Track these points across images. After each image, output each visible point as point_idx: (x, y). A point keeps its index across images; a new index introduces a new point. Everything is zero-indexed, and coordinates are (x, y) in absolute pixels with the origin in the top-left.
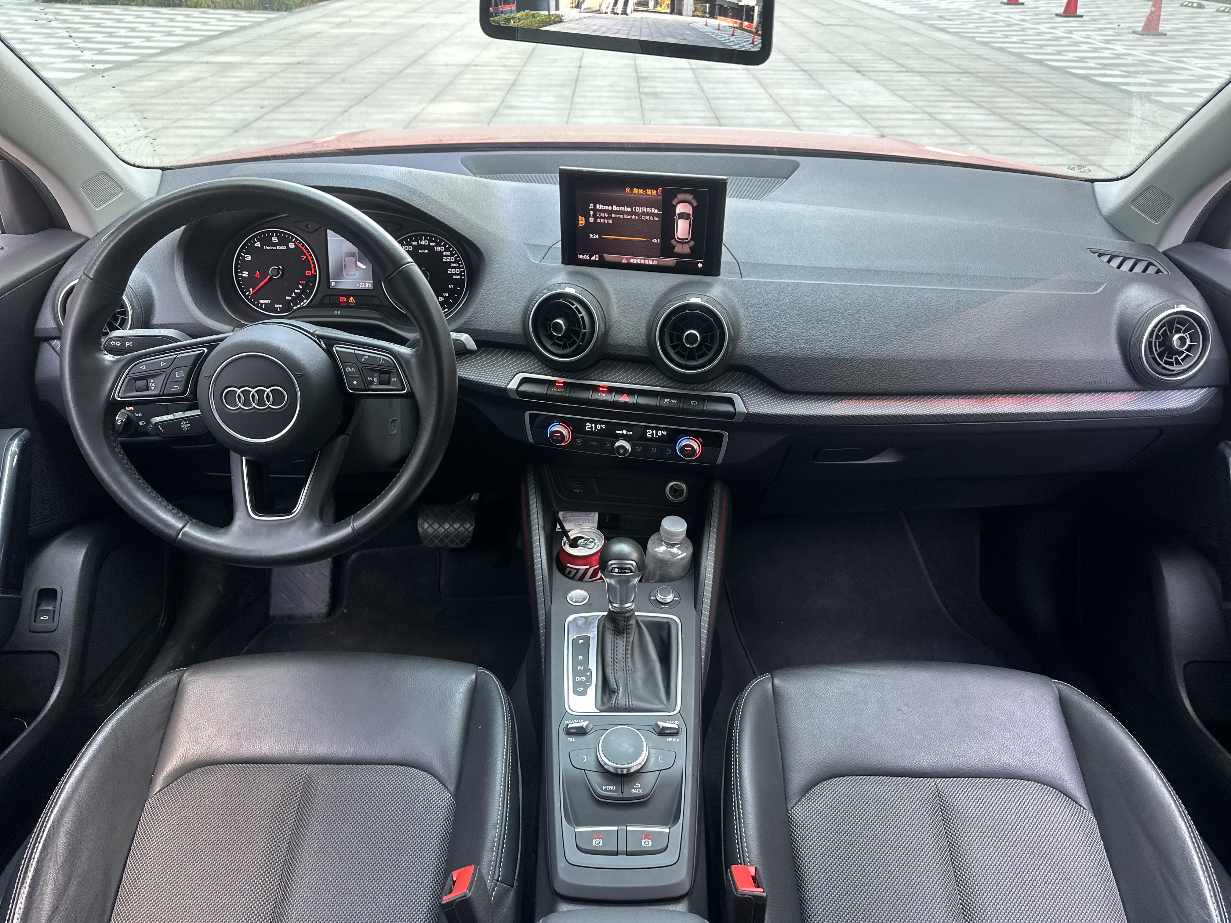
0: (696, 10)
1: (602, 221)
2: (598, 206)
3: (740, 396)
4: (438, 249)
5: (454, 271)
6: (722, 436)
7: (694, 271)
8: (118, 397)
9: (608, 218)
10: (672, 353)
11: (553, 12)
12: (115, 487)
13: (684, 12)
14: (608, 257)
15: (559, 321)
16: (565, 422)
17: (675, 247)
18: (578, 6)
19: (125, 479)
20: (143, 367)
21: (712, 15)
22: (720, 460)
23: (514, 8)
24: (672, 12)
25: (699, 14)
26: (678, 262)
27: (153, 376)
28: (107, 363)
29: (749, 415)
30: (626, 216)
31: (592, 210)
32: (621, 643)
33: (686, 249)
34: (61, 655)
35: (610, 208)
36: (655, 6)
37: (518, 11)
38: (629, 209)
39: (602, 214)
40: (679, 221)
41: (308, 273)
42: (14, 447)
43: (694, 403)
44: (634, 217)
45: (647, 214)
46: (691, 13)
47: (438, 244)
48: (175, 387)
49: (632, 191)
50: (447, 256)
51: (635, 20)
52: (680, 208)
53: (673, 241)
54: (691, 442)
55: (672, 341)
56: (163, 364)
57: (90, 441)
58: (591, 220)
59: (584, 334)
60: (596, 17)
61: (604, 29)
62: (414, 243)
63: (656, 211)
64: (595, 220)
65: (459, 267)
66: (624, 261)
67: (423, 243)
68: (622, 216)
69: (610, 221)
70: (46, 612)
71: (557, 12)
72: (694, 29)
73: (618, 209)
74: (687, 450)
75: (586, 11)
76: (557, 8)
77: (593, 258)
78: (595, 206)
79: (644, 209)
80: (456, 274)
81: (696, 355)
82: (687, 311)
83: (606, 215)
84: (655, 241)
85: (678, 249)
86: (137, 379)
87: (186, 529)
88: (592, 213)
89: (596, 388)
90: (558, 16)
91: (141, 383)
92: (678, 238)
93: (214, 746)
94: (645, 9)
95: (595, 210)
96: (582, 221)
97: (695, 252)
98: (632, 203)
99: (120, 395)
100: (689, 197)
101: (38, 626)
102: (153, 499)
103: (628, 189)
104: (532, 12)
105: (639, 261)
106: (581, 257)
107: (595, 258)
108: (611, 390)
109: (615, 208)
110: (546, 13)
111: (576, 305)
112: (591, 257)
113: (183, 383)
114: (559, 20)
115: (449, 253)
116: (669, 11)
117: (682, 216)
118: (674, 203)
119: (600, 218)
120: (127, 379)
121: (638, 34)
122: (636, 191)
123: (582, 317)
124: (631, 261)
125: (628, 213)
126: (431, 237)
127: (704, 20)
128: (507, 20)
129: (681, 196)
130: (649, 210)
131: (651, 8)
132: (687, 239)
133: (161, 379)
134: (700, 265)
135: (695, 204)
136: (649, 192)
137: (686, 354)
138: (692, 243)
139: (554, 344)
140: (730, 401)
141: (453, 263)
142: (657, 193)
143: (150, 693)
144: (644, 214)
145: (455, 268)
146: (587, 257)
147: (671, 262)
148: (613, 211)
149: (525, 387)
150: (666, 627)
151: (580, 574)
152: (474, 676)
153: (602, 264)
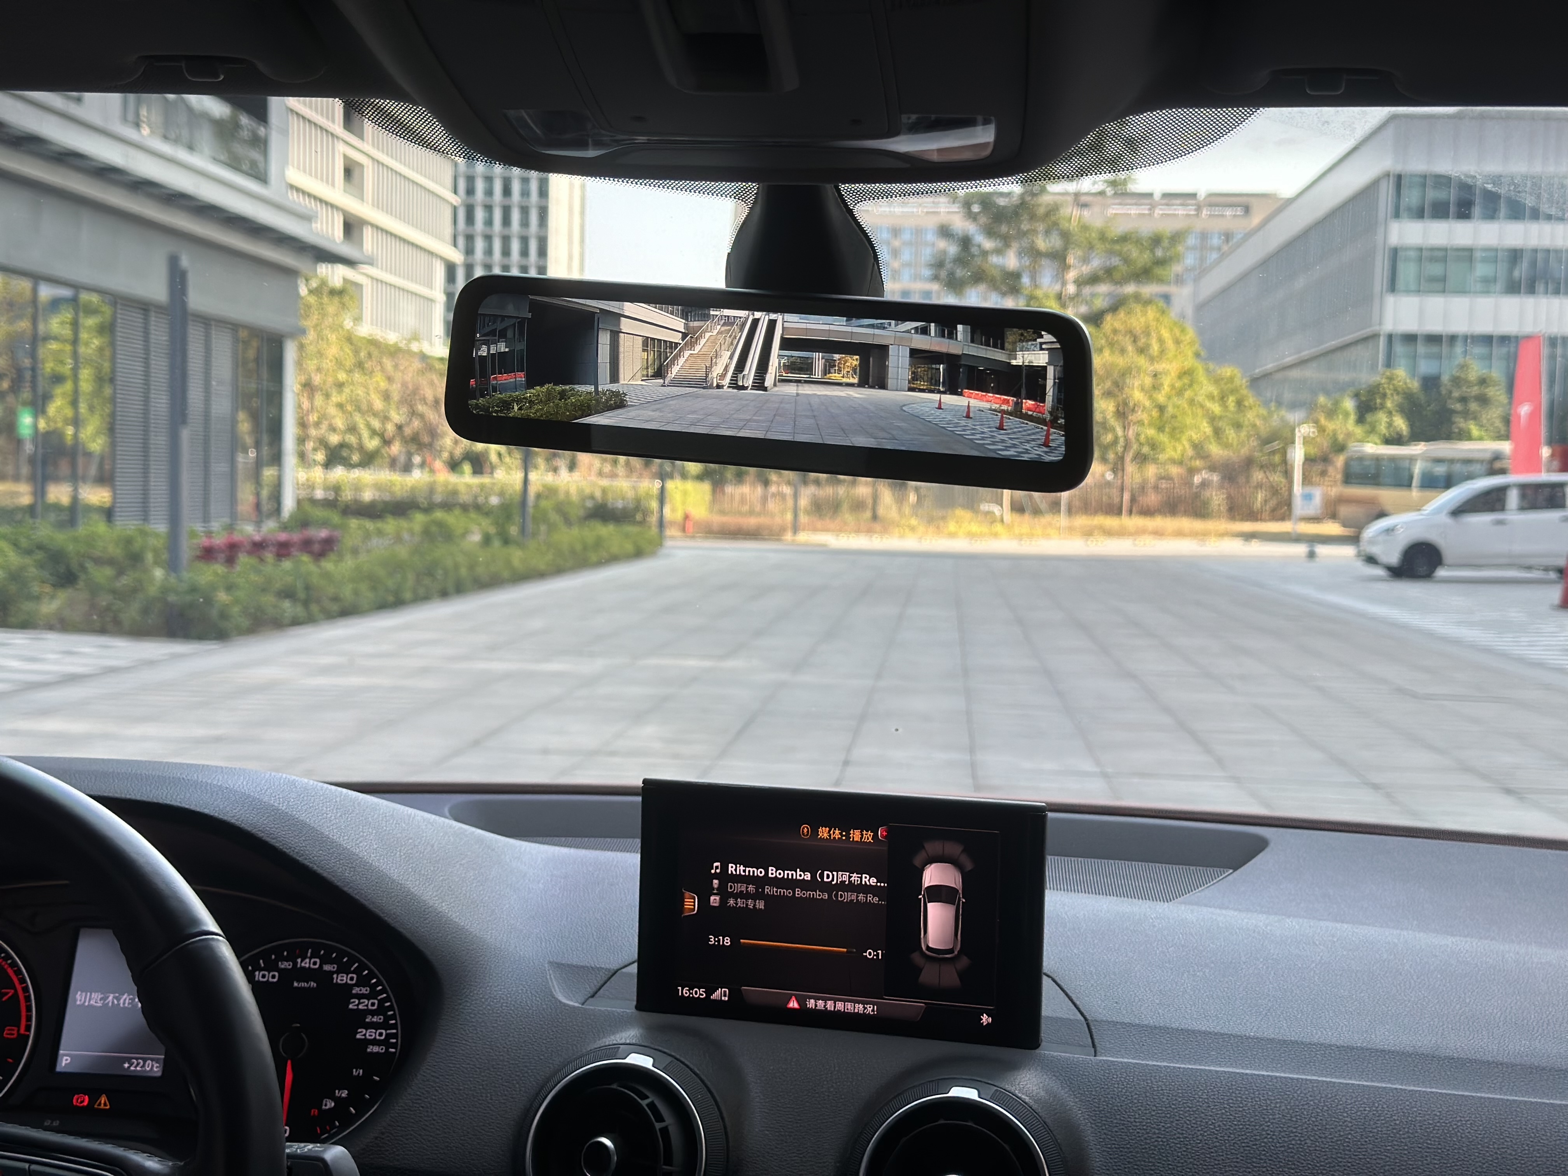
0: (915, 377)
1: (740, 903)
2: (731, 868)
4: (342, 979)
5: (371, 1034)
7: (971, 1032)
9: (755, 897)
11: (605, 386)
13: (890, 382)
14: (754, 994)
15: (606, 1141)
17: (921, 970)
18: (659, 373)
21: (953, 390)
23: (521, 377)
24: (863, 382)
25: (923, 385)
26: (929, 1008)
30: (798, 893)
31: (716, 876)
33: (950, 977)
35: (760, 872)
36: (826, 372)
37: (530, 384)
38: (808, 876)
39: (740, 887)
40: (929, 905)
41: (9, 1033)
44: (818, 895)
45: (851, 887)
46: (906, 384)
47: (344, 969)
49: (815, 832)
50: (360, 997)
51: (783, 399)
52: (933, 875)
53: (916, 957)
58: (715, 900)
60: (697, 396)
61: (713, 419)
62: (281, 965)
63: (873, 881)
64: (723, 901)
65: (385, 1025)
66: (794, 1005)
67: (306, 964)
68: (788, 893)
69: (761, 905)
71: (614, 387)
72: (915, 417)
73: (780, 874)
75: (675, 383)
76: (614, 377)
77: (716, 995)
78: (725, 868)
79: (843, 877)
80: (375, 1042)
82: (942, 1122)
83: (751, 888)
84: (869, 954)
85: (929, 975)
88: (716, 883)
90: (616, 394)
92: (928, 948)
94: (804, 376)
95: (724, 876)
96: (691, 903)
97: (972, 986)
98: (813, 860)
100: (954, 849)
103: (805, 829)
104: (559, 388)
105: (830, 1006)
106: (686, 992)
107: (720, 994)
109: (772, 872)
110: (591, 388)
111: (652, 1097)
112: (709, 993)
114: (618, 402)
115: (365, 990)
116: (855, 381)
117: (938, 893)
118: (917, 861)
119: (736, 896)
121: (789, 428)
122: (823, 833)
123: (665, 1130)
124: (811, 1003)
125: (802, 884)
126: (329, 950)
127: (936, 397)
128: (506, 405)
129: (933, 847)
130: (855, 877)
131: (818, 374)
132: (950, 951)
134: (985, 1019)
135: (968, 864)
136: (856, 835)
138: (965, 961)
141: (373, 1013)
142: (875, 837)
144: (842, 886)
145: (375, 1026)
146: (700, 993)
147: (915, 1006)
148: (766, 880)
153: (736, 1009)
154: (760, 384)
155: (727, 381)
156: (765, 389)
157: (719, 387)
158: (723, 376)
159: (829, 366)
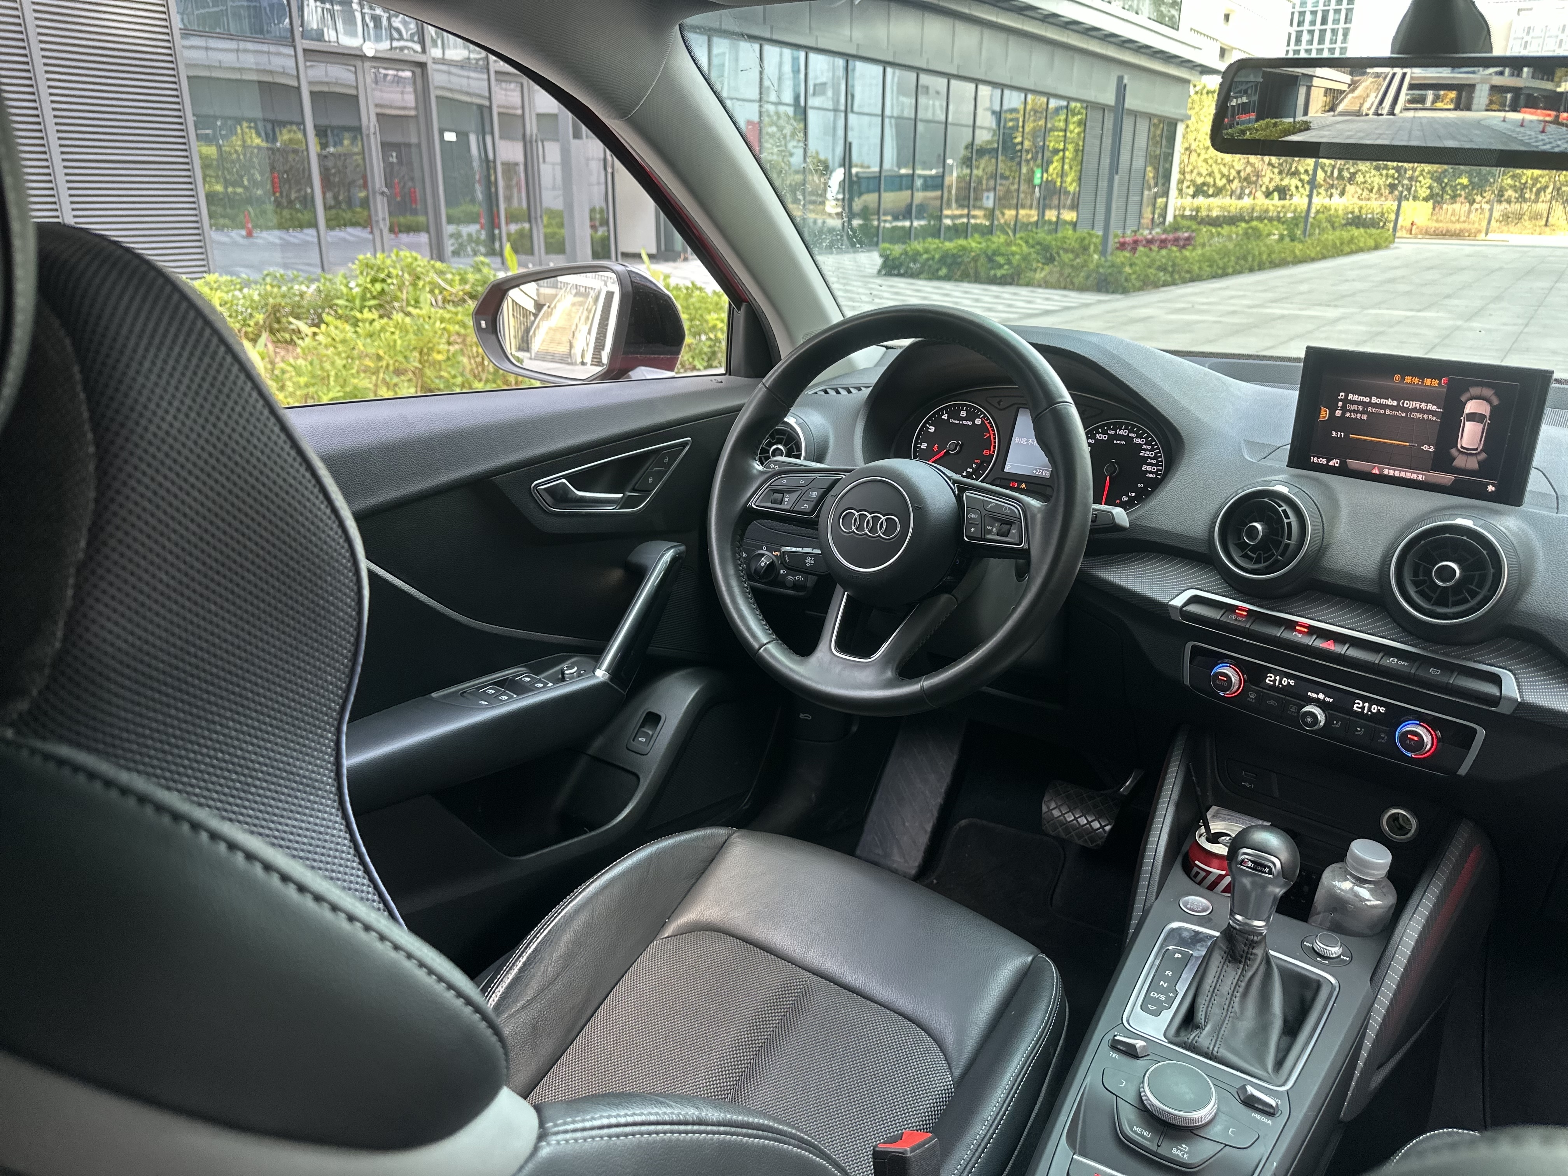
0: (1491, 102)
1: (1353, 415)
2: (1350, 396)
3: (1514, 675)
4: (1137, 441)
5: (1149, 468)
6: (1474, 732)
7: (1479, 494)
9: (1361, 413)
10: (1412, 591)
11: (1300, 118)
13: (1474, 107)
14: (1353, 464)
15: (1258, 526)
16: (1239, 665)
17: (1454, 459)
18: (1332, 109)
19: (734, 583)
20: (784, 481)
21: (1515, 108)
22: (1464, 770)
23: (1253, 116)
24: (1457, 108)
25: (1494, 107)
26: (1456, 481)
27: (790, 492)
28: (755, 472)
29: (1523, 706)
30: (1388, 412)
31: (1341, 400)
33: (1472, 464)
34: (642, 780)
35: (1367, 400)
36: (1434, 102)
37: (1257, 120)
38: (1395, 403)
39: (1355, 407)
40: (1467, 423)
41: (986, 453)
42: (668, 556)
43: (1434, 672)
44: (1399, 414)
45: (1420, 411)
46: (1484, 107)
47: (1139, 436)
48: (805, 505)
49: (1403, 379)
50: (1145, 450)
51: (1405, 120)
52: (1471, 407)
53: (1453, 451)
54: (1420, 730)
55: (1416, 574)
56: (802, 482)
57: (719, 539)
58: (1338, 413)
59: (1288, 545)
60: (1352, 121)
61: (1361, 134)
62: (1110, 432)
63: (1434, 408)
64: (1343, 414)
65: (1157, 465)
66: (1376, 471)
67: (1121, 432)
68: (1382, 412)
69: (1365, 417)
70: (646, 735)
71: (1305, 119)
72: (1488, 127)
73: (1379, 401)
74: (1411, 740)
75: (1342, 114)
76: (1306, 113)
77: (1331, 463)
78: (1346, 396)
79: (1416, 405)
80: (1151, 472)
81: (1451, 599)
82: (1449, 535)
83: (1361, 408)
84: (1425, 448)
85: (1460, 462)
86: (776, 491)
87: (769, 646)
88: (1340, 404)
89: (1291, 626)
90: (1306, 122)
91: (778, 496)
92: (1462, 447)
94: (1419, 106)
95: (1346, 401)
96: (1325, 414)
97: (1485, 470)
98: (1399, 394)
99: (756, 504)
100: (1488, 392)
101: (634, 745)
103: (1397, 377)
104: (1273, 121)
105: (1397, 474)
106: (1315, 460)
107: (1335, 463)
108: (1312, 631)
109: (1374, 400)
110: (1291, 120)
111: (1285, 507)
112: (1328, 461)
113: (813, 504)
114: (1306, 127)
115: (1149, 447)
116: (1452, 106)
117: (1472, 417)
118: (1463, 399)
119: (1350, 411)
120: (767, 490)
121: (1406, 138)
122: (1408, 379)
123: (1289, 524)
124: (1386, 472)
125: (1391, 408)
126: (1134, 426)
127: (1502, 114)
128: (1243, 132)
129: (1475, 391)
130: (1423, 405)
131: (1428, 104)
132: (1476, 449)
133: (795, 495)
134: (1491, 488)
135: (1496, 402)
136: (1428, 382)
137: (1435, 596)
138: (1483, 456)
139: (1245, 556)
140: (1496, 680)
141: (1151, 458)
142: (1440, 384)
144: (1415, 410)
145: (1152, 464)
146: (1323, 461)
147: (1447, 478)
148: (1370, 404)
149: (1193, 608)
150: (1315, 985)
151: (1211, 878)
152: (1030, 959)
153: (1343, 471)
154: (1391, 113)
155: (1371, 112)
156: (1394, 115)
157: (1367, 115)
158: (1369, 109)
159: (1437, 98)
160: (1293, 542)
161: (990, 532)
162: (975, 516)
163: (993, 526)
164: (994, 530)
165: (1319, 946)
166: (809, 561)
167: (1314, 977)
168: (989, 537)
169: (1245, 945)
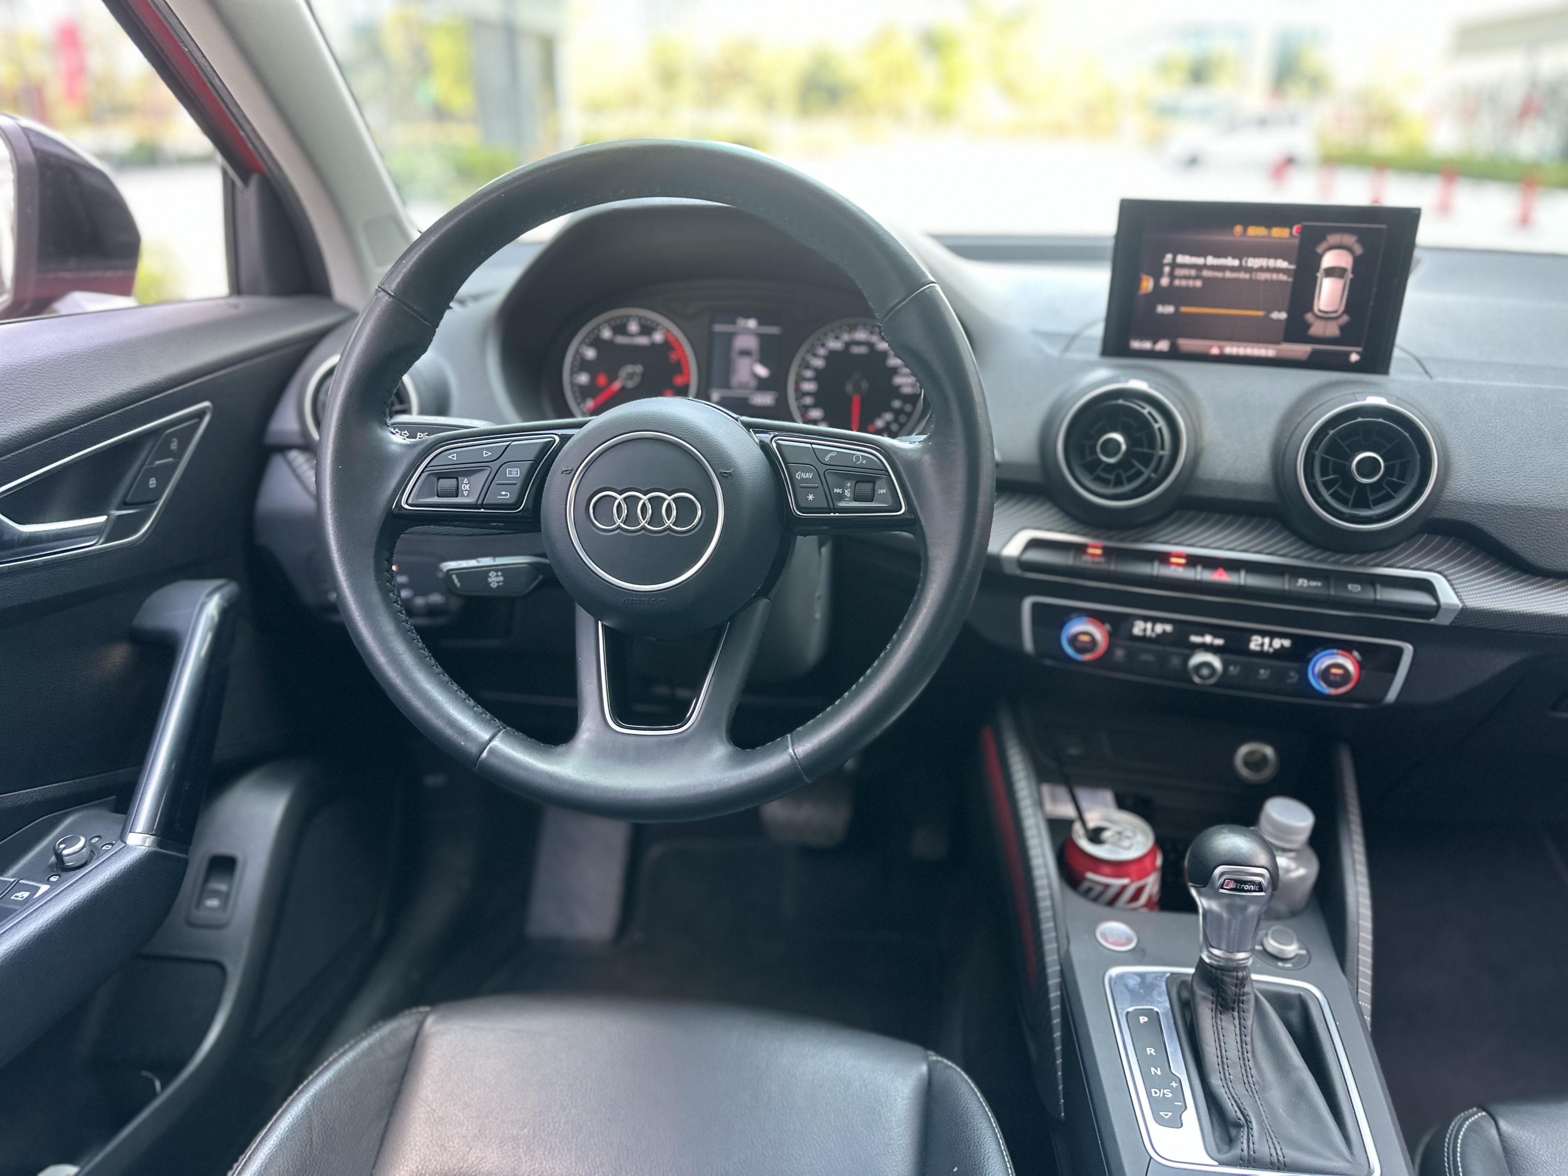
1: (1184, 283)
2: (1181, 259)
3: (1445, 577)
4: (882, 346)
5: (902, 380)
6: (1399, 651)
7: (1341, 365)
8: (407, 503)
9: (1196, 278)
10: (1326, 495)
12: (381, 659)
14: (1186, 344)
15: (1118, 437)
16: (1098, 617)
17: (1311, 326)
19: (400, 646)
20: (451, 458)
22: (1392, 695)
26: (1315, 352)
27: (468, 473)
28: (394, 448)
29: (1465, 612)
30: (1228, 274)
31: (1168, 264)
32: (1229, 1026)
33: (1332, 330)
34: (230, 968)
35: (1200, 261)
38: (1236, 263)
39: (1185, 272)
40: (1325, 280)
42: (212, 608)
43: (1354, 589)
44: (1243, 275)
45: (1268, 270)
48: (504, 493)
49: (1245, 231)
50: (892, 357)
52: (1329, 260)
53: (1309, 317)
54: (1341, 660)
55: (1323, 474)
56: (486, 454)
58: (1165, 281)
59: (1161, 458)
62: (845, 337)
63: (1285, 264)
64: (1171, 282)
65: (909, 375)
66: (1215, 351)
67: (859, 336)
68: (1219, 275)
69: (1199, 283)
70: (215, 894)
73: (1216, 262)
74: (1335, 675)
77: (1158, 347)
78: (1174, 259)
79: (1263, 262)
80: (905, 385)
81: (1371, 498)
82: (1360, 419)
83: (1193, 273)
84: (1275, 315)
85: (1317, 329)
86: (441, 476)
87: (496, 743)
88: (1167, 269)
89: (1164, 558)
91: (447, 484)
92: (1320, 311)
93: (472, 1158)
95: (1174, 265)
96: (1147, 284)
97: (1347, 336)
98: (1241, 251)
99: (410, 502)
100: (1350, 240)
101: (199, 915)
102: (443, 685)
103: (1238, 229)
105: (1242, 351)
106: (1137, 344)
107: (1163, 345)
108: (1193, 561)
109: (1211, 260)
111: (1150, 409)
112: (1154, 344)
113: (518, 487)
117: (1331, 272)
118: (1319, 250)
119: (1181, 278)
120: (424, 475)
122: (1250, 231)
123: (1160, 429)
124: (1229, 350)
125: (1233, 269)
126: (874, 326)
129: (1333, 239)
130: (1271, 262)
132: (1336, 312)
133: (480, 478)
134: (1354, 357)
135: (1359, 250)
136: (1276, 231)
137: (1352, 497)
138: (1345, 319)
139: (1098, 479)
140: (1427, 587)
141: (901, 367)
142: (1291, 234)
143: (371, 1048)
144: (1261, 269)
145: (904, 375)
146: (1147, 345)
148: (1205, 267)
149: (1035, 556)
150: (1297, 1003)
151: (1111, 892)
152: (924, 1068)
153: (1175, 354)
160: (1166, 452)
161: (841, 497)
162: (809, 476)
163: (843, 487)
164: (847, 493)
165: (1272, 945)
166: (495, 580)
167: (1294, 992)
168: (842, 504)
169: (1236, 986)
